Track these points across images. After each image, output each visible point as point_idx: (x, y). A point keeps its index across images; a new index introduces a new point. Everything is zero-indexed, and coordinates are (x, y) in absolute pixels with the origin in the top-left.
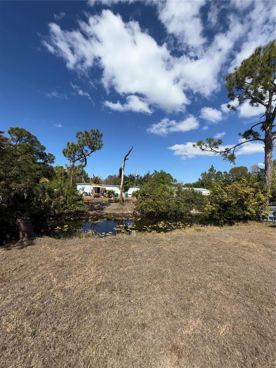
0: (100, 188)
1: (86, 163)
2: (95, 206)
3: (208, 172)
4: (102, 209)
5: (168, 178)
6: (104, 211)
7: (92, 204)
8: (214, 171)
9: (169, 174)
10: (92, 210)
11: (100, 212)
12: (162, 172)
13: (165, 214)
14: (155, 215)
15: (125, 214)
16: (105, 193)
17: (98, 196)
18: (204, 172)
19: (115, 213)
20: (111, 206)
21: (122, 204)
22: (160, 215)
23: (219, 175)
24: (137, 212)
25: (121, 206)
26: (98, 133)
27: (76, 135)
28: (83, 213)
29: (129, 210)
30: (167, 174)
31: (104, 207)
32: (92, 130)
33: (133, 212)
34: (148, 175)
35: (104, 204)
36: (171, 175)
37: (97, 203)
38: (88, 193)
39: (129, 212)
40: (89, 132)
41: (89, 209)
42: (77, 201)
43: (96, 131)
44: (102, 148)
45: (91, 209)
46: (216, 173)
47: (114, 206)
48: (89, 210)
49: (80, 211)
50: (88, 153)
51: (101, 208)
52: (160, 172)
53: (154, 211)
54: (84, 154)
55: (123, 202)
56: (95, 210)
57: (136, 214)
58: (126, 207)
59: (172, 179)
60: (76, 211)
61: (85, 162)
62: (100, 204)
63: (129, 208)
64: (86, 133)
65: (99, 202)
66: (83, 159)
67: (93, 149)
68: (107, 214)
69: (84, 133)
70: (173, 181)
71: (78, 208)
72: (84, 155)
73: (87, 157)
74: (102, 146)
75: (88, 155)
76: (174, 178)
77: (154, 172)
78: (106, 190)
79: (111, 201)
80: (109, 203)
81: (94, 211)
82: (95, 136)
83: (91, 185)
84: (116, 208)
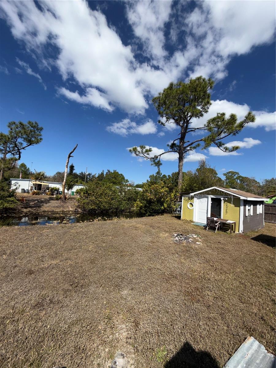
0: (41, 185)
1: (20, 157)
2: (31, 203)
3: (155, 175)
4: (40, 207)
5: (120, 179)
6: (41, 209)
7: (27, 201)
8: (160, 174)
9: (122, 175)
10: (26, 208)
11: (36, 210)
12: (115, 172)
13: (107, 211)
14: (97, 212)
15: (66, 211)
16: (47, 191)
17: (37, 194)
18: (152, 175)
19: (55, 210)
20: (50, 204)
21: (63, 202)
22: (102, 212)
23: (164, 177)
24: (79, 210)
25: (62, 203)
26: (37, 126)
27: (8, 124)
28: (14, 211)
29: (70, 207)
30: (119, 174)
31: (41, 204)
32: (30, 122)
33: (74, 209)
34: (102, 174)
35: (42, 202)
36: (123, 176)
37: (35, 200)
38: (25, 190)
39: (71, 209)
40: (25, 123)
41: (23, 206)
42: (7, 197)
43: (34, 124)
44: (40, 143)
45: (26, 206)
46: (162, 176)
47: (54, 203)
48: (22, 208)
49: (9, 208)
50: (23, 147)
51: (39, 205)
52: (113, 172)
53: (96, 208)
54: (18, 146)
55: (66, 199)
56: (31, 207)
57: (77, 211)
58: (68, 204)
59: (124, 179)
60: (4, 208)
61: (18, 156)
62: (38, 201)
63: (71, 206)
64: (22, 125)
65: (37, 200)
66: (17, 152)
67: (30, 143)
68: (44, 212)
69: (18, 124)
70: (124, 181)
71: (6, 205)
72: (18, 148)
73: (21, 151)
74: (41, 141)
75: (23, 148)
76: (126, 178)
77: (108, 171)
78: (49, 188)
79: (51, 199)
80: (48, 201)
81: (29, 209)
82: (33, 129)
83: (30, 181)
84: (56, 205)
